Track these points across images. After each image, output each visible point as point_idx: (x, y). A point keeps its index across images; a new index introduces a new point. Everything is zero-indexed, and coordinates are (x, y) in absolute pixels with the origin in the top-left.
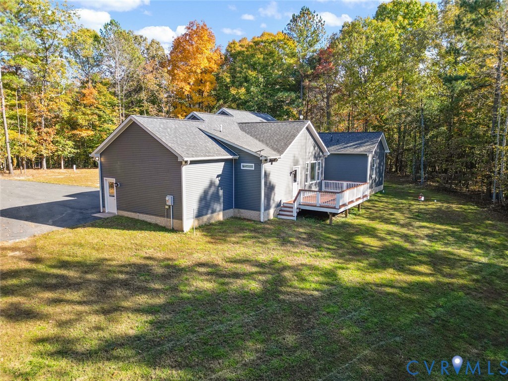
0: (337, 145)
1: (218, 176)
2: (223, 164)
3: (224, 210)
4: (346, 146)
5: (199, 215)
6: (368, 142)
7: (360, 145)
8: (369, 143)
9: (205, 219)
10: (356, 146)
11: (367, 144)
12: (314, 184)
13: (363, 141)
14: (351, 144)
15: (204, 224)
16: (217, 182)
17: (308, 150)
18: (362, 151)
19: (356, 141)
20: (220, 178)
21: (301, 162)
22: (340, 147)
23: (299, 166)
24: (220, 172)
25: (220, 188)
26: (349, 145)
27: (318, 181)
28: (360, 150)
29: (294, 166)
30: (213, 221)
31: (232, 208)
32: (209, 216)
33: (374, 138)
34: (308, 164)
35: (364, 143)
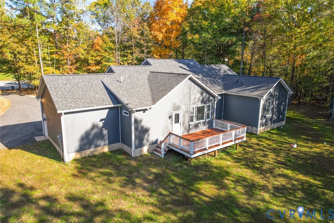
0: (239, 87)
1: (101, 120)
2: (107, 110)
3: (109, 144)
4: (246, 88)
5: (81, 149)
6: (264, 86)
7: (256, 89)
8: (264, 88)
9: (88, 152)
10: (253, 90)
11: (262, 88)
12: (202, 123)
13: (261, 86)
14: (250, 88)
15: (87, 156)
16: (101, 124)
17: (192, 98)
18: (255, 95)
19: (255, 85)
20: (103, 121)
21: (183, 107)
22: (240, 90)
23: (182, 111)
24: (104, 117)
25: (104, 129)
26: (248, 88)
27: (207, 120)
28: (254, 94)
29: (174, 111)
30: (97, 153)
31: (119, 142)
32: (92, 149)
33: (271, 83)
34: (193, 108)
35: (261, 87)
